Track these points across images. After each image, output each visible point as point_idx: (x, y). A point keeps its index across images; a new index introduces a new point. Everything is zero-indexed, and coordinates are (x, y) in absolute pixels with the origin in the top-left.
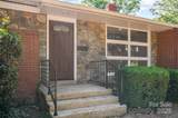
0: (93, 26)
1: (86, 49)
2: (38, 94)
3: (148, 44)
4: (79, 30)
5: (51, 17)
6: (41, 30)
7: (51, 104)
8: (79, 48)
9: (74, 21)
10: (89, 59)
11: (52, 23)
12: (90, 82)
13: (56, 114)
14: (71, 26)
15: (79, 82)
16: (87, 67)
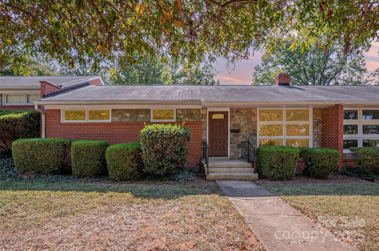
0: (244, 112)
1: (238, 131)
2: (201, 165)
3: (310, 122)
4: (232, 117)
5: (209, 110)
6: (202, 120)
7: (206, 169)
8: (232, 131)
9: (228, 110)
10: (241, 139)
11: (211, 114)
12: (242, 158)
13: (208, 174)
14: (225, 114)
15: (232, 159)
16: (239, 146)
